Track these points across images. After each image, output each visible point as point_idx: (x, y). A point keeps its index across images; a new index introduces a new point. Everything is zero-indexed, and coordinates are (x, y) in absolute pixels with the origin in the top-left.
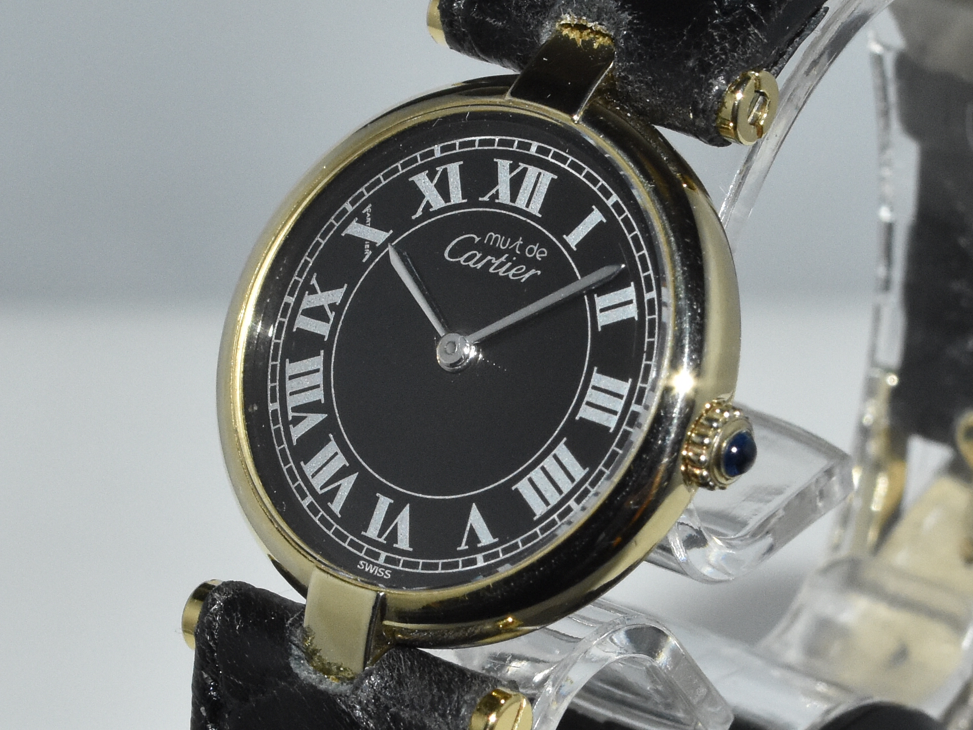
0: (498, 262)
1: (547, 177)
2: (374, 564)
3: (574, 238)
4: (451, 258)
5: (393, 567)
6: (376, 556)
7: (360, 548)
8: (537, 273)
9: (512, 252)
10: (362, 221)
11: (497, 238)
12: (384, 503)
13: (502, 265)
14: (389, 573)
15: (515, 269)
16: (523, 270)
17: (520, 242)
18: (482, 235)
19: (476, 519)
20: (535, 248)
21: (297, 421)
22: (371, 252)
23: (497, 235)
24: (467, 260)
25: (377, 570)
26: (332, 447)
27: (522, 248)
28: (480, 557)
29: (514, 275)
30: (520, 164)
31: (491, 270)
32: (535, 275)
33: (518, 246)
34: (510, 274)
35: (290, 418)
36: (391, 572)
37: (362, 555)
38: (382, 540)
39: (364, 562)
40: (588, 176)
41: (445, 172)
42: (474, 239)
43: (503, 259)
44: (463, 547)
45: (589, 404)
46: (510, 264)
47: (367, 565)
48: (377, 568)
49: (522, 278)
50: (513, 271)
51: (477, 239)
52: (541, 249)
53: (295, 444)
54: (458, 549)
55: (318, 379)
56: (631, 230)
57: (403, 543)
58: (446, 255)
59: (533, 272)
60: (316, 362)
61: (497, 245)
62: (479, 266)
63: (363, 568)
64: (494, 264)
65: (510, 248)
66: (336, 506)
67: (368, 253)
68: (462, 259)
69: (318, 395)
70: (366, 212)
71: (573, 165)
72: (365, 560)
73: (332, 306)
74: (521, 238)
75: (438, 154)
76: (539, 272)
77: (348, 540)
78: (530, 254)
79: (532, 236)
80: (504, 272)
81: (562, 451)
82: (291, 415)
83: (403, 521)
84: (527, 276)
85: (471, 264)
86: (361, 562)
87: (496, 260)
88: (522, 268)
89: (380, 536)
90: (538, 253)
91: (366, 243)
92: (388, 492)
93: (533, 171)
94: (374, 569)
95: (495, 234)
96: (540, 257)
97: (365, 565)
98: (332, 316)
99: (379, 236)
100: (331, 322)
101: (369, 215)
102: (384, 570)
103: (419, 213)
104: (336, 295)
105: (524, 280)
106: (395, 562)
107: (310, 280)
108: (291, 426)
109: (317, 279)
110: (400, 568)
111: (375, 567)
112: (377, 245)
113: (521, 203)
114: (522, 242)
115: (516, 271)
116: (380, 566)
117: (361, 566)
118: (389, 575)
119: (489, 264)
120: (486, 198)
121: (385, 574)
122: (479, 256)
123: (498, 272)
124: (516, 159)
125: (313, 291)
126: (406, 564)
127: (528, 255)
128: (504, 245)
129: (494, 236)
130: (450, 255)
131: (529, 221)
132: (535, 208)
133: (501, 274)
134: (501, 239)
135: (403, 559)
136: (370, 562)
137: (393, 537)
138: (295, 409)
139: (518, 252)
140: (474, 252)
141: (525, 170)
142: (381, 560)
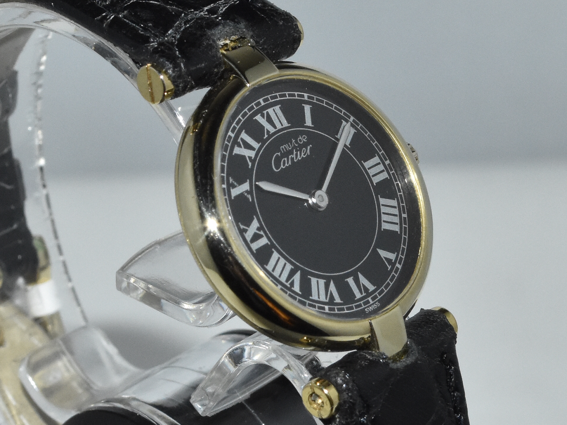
0: (294, 156)
1: (277, 108)
2: (370, 306)
3: (309, 122)
4: (278, 169)
5: (377, 300)
6: (368, 302)
7: (360, 306)
8: (310, 147)
9: (295, 147)
10: (234, 187)
11: (285, 147)
12: (350, 281)
13: (297, 155)
14: (378, 303)
15: (302, 152)
16: (305, 150)
17: (294, 141)
18: (279, 151)
19: (383, 254)
20: (301, 138)
21: (292, 284)
22: (249, 195)
23: (284, 146)
24: (284, 165)
25: (373, 307)
26: (314, 280)
27: (296, 142)
28: (398, 265)
29: (304, 155)
30: (263, 112)
31: (295, 161)
32: (310, 148)
33: (294, 143)
34: (302, 155)
35: (289, 286)
36: (378, 302)
37: (363, 307)
38: (364, 294)
39: (367, 309)
40: (290, 95)
41: (242, 139)
42: (278, 155)
43: (295, 153)
44: (389, 267)
45: (373, 176)
46: (299, 152)
47: (368, 308)
48: (373, 305)
49: (308, 154)
50: (303, 154)
51: (279, 154)
52: (303, 137)
53: (300, 293)
54: (389, 270)
55: (282, 261)
56: (322, 102)
57: (371, 288)
58: (275, 170)
59: (309, 148)
60: (275, 255)
61: (288, 150)
62: (290, 163)
63: (368, 311)
64: (294, 157)
65: (293, 146)
66: (338, 300)
67: (249, 197)
68: (282, 166)
69: (289, 267)
70: (232, 182)
71: (281, 96)
72: (366, 308)
73: (258, 229)
74: (292, 139)
75: (233, 135)
76: (311, 146)
77: (354, 307)
78: (301, 142)
79: (296, 135)
80: (300, 157)
81: (382, 201)
82: (288, 284)
83: (363, 280)
84: (308, 151)
85: (286, 165)
86: (366, 310)
87: (293, 155)
88: (304, 150)
89: (362, 294)
90: (303, 139)
91: (244, 193)
92: (348, 276)
93: (270, 111)
94: (372, 307)
95: (283, 146)
96: (306, 140)
97: (368, 309)
98: (262, 233)
99: (246, 187)
100: (264, 235)
101: (234, 182)
102: (375, 304)
103: (250, 164)
104: (255, 224)
105: (309, 153)
106: (376, 297)
107: (240, 227)
108: (293, 288)
109: (242, 225)
110: (379, 297)
111: (372, 306)
112: (249, 190)
113: (279, 126)
114: (294, 140)
115: (303, 152)
116: (373, 304)
117: (367, 311)
118: (379, 304)
119: (292, 159)
120: (266, 136)
121: (377, 305)
122: (286, 159)
123: (298, 159)
124: (260, 111)
125: (246, 231)
126: (380, 294)
127: (301, 143)
128: (290, 147)
129: (283, 147)
130: (277, 169)
131: (288, 130)
132: (286, 124)
133: (300, 159)
134: (286, 146)
135: (376, 293)
136: (368, 307)
137: (366, 289)
138: (287, 281)
139: (297, 145)
140: (283, 159)
141: (267, 113)
142: (371, 302)
